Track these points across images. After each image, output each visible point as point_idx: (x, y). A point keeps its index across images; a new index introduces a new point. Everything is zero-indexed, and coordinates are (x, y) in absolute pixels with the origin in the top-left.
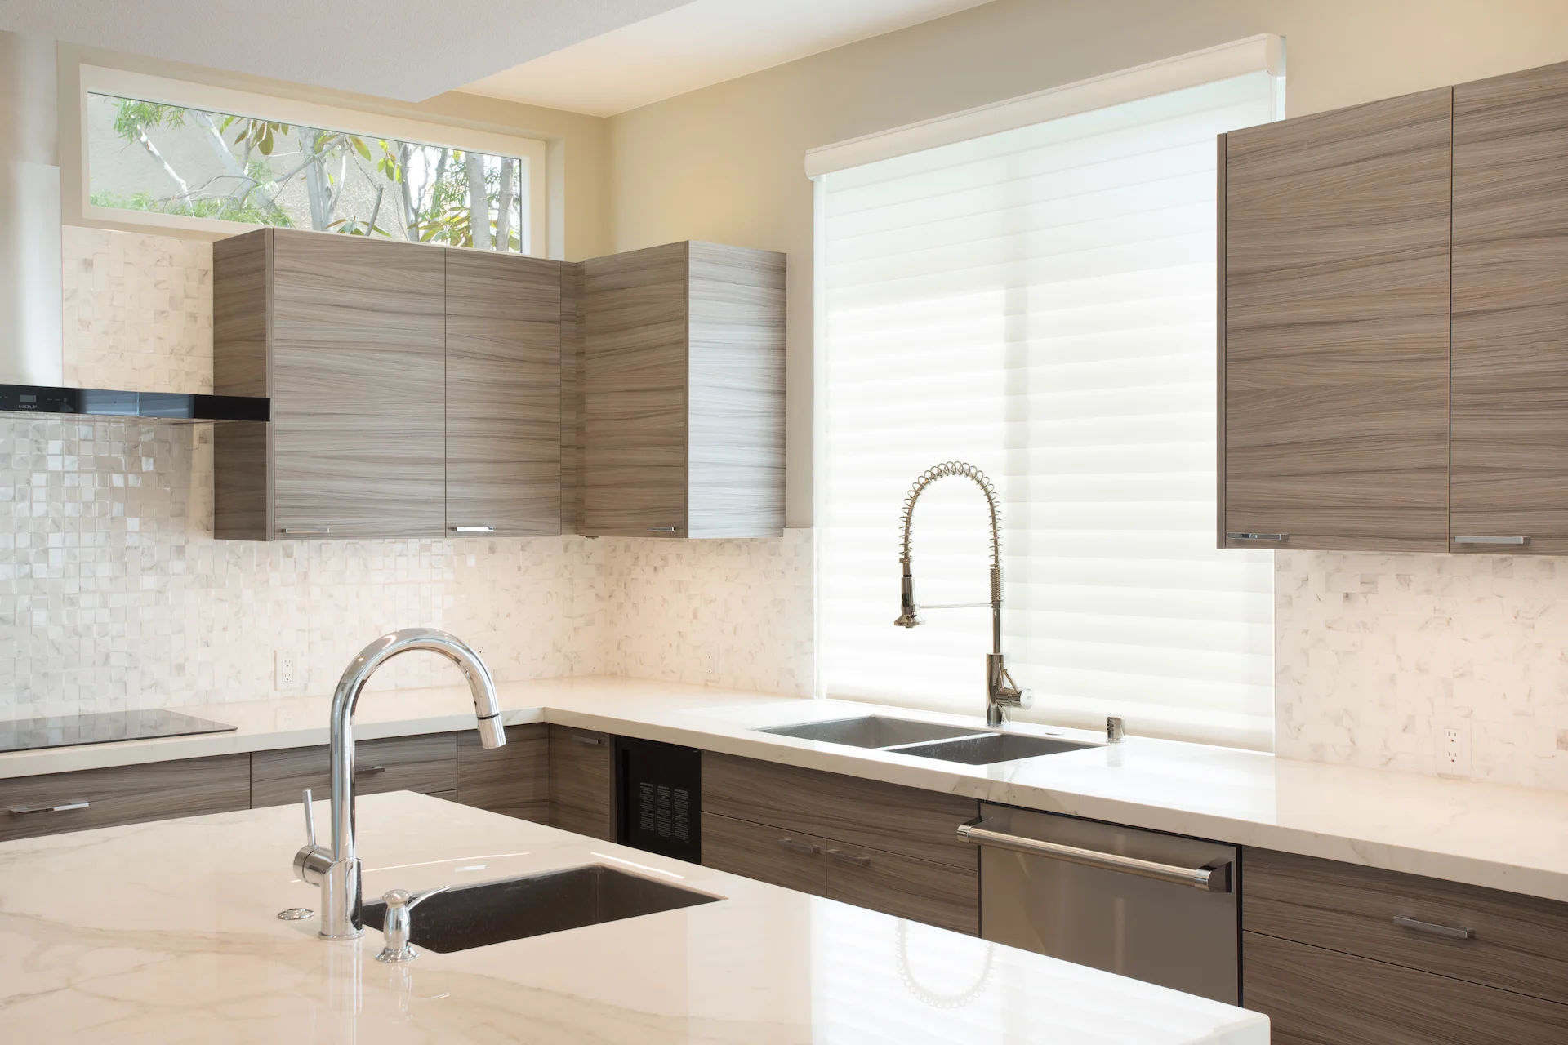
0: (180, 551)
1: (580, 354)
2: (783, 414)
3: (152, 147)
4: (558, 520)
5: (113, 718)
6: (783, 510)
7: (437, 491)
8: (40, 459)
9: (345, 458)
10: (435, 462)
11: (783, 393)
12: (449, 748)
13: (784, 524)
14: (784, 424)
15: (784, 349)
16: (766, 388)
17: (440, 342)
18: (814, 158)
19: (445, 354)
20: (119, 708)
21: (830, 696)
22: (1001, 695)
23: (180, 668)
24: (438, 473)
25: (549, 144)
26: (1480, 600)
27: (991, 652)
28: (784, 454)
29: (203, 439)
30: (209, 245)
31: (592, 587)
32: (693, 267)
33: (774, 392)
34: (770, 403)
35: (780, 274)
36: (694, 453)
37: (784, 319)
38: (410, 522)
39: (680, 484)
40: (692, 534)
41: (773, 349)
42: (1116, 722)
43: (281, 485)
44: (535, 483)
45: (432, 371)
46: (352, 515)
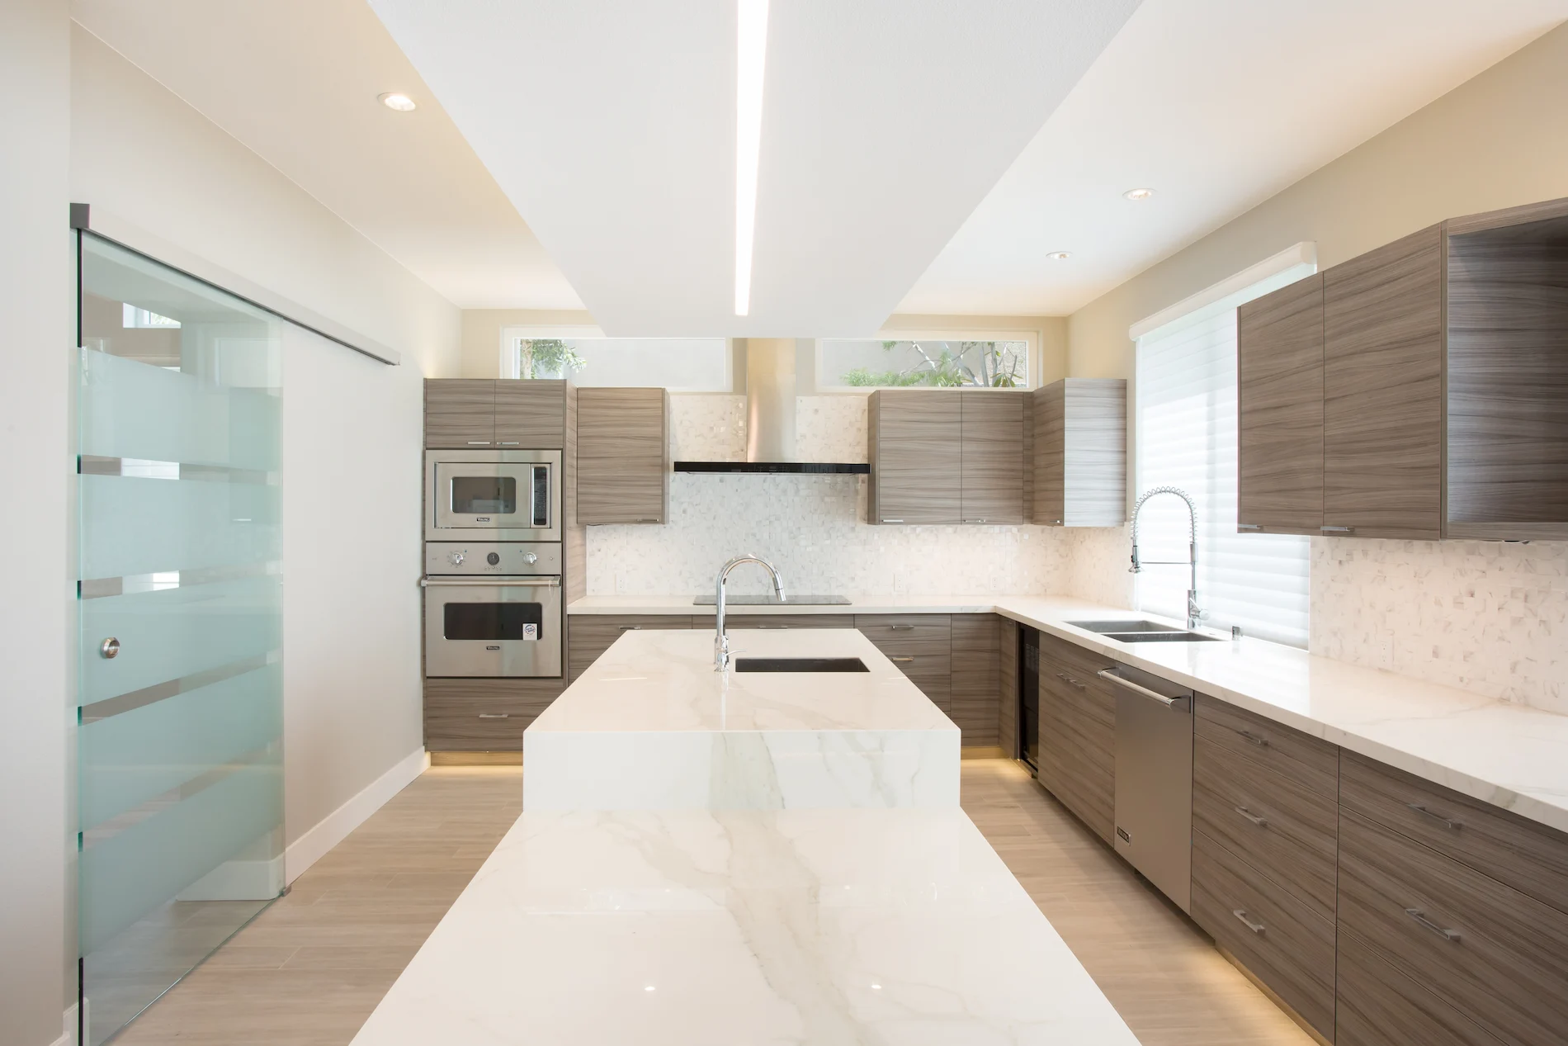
0: (853, 529)
1: (1033, 436)
2: (1125, 463)
3: (920, 349)
4: (1021, 517)
5: (826, 597)
6: (1124, 512)
7: (957, 503)
8: (797, 491)
9: (911, 489)
10: (957, 490)
11: (1125, 452)
13: (1125, 520)
14: (1125, 468)
15: (1126, 429)
16: (1116, 450)
17: (959, 434)
18: (1134, 329)
19: (961, 439)
20: (827, 593)
21: (1143, 610)
22: (1193, 612)
23: (853, 579)
24: (958, 494)
25: (1038, 332)
26: (1399, 565)
27: (1190, 589)
28: (1126, 483)
29: (863, 482)
30: (866, 398)
31: (1057, 551)
32: (1067, 391)
33: (1119, 452)
34: (1116, 457)
35: (1123, 391)
36: (1067, 483)
37: (1125, 413)
38: (943, 518)
39: (1062, 500)
40: (1066, 524)
41: (1118, 429)
42: (1238, 628)
43: (883, 501)
44: (1010, 499)
45: (954, 448)
46: (915, 515)
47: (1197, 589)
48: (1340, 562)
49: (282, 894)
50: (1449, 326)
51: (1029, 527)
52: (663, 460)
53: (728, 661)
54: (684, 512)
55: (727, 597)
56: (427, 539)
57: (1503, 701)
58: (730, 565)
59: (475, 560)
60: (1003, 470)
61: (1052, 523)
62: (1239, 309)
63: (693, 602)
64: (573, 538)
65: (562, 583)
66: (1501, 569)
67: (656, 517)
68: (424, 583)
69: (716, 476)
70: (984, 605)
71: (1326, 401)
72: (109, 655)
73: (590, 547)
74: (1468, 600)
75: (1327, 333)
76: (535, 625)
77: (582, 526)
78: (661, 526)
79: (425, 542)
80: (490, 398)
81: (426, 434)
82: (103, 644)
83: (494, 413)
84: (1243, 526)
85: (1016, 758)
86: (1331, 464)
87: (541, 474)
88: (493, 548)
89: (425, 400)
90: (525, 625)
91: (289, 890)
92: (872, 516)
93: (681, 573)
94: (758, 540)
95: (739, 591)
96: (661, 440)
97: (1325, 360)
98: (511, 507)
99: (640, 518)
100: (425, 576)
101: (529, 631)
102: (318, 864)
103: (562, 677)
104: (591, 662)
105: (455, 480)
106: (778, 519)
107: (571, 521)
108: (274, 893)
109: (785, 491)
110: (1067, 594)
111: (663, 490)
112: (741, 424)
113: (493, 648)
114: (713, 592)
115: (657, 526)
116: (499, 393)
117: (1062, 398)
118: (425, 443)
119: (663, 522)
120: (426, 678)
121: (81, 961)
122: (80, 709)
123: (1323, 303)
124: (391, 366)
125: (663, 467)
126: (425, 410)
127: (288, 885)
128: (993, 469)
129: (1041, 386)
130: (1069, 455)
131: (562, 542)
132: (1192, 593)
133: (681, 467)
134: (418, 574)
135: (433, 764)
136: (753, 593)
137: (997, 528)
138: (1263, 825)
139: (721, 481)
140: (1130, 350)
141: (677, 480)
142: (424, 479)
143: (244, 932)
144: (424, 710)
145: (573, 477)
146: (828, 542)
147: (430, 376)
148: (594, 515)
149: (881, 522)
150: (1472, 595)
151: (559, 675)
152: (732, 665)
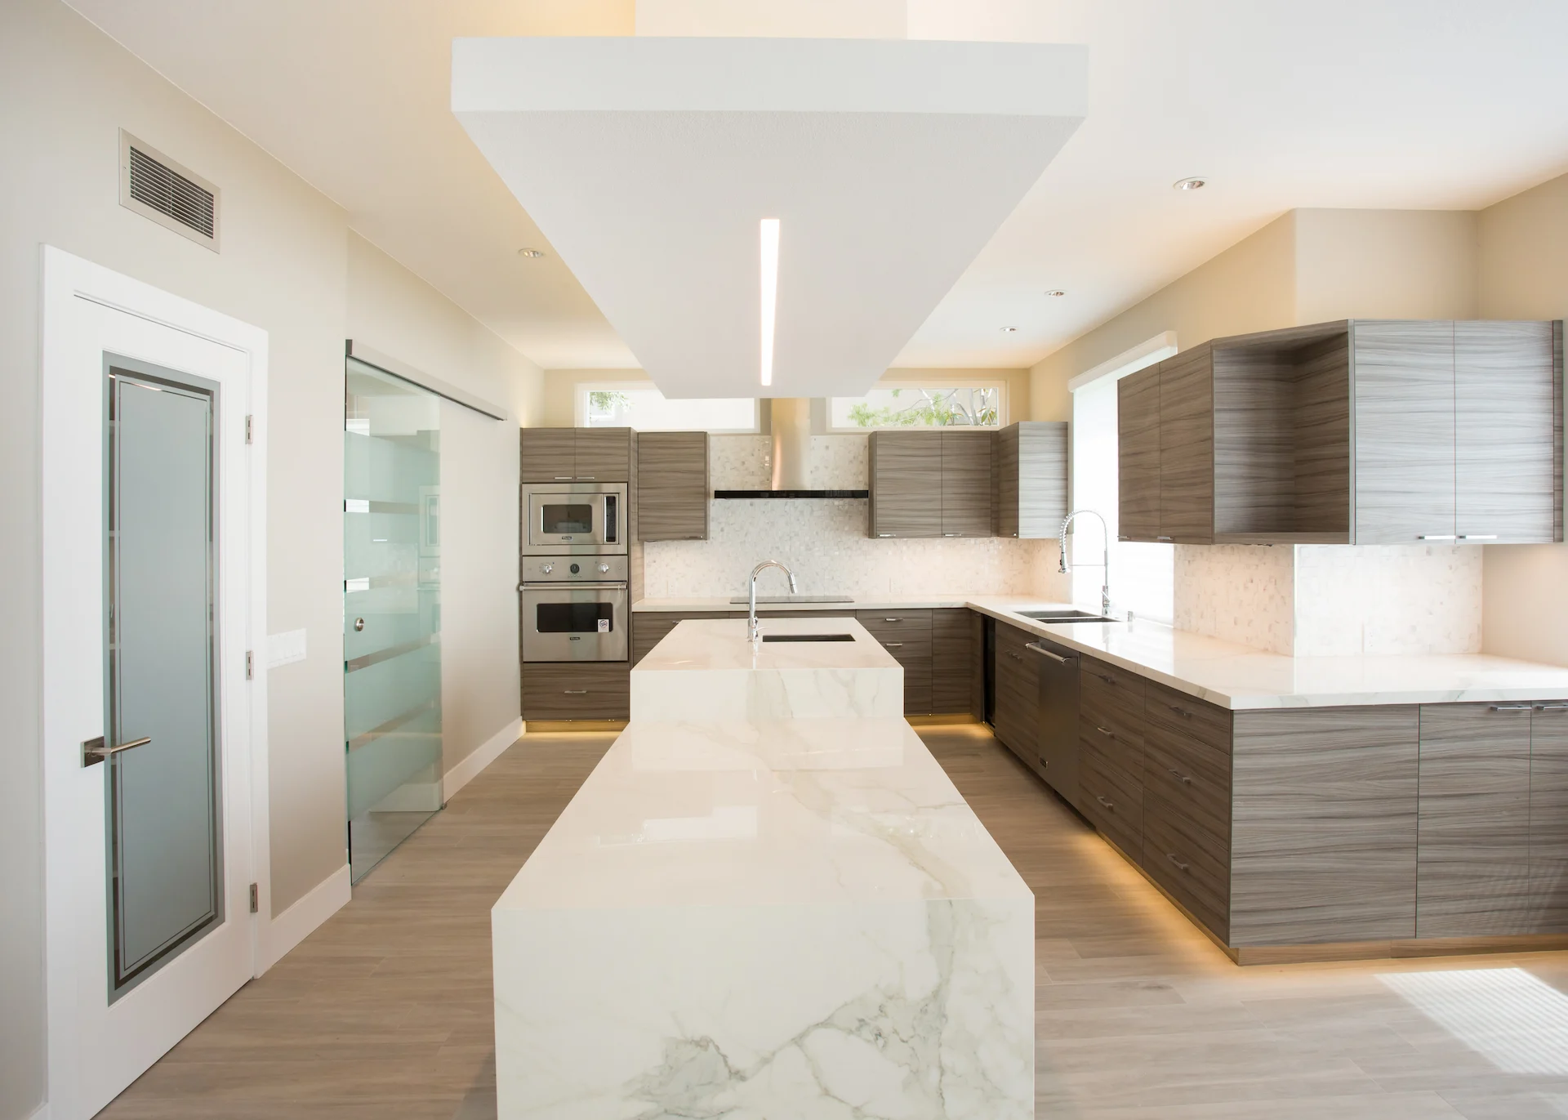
0: (857, 542)
1: (999, 466)
2: (1066, 488)
4: (989, 531)
7: (938, 521)
9: (902, 510)
10: (938, 510)
11: (1067, 479)
12: (930, 614)
14: (1067, 492)
15: (1067, 461)
17: (940, 465)
18: (1072, 382)
19: (942, 469)
22: (1105, 603)
24: (939, 513)
25: (1006, 381)
27: (1104, 585)
28: (1067, 504)
29: (864, 504)
30: (866, 436)
31: (1022, 558)
32: (1021, 432)
33: (1062, 479)
34: (1059, 483)
35: (1065, 431)
36: (1021, 505)
37: (1067, 449)
38: (928, 532)
39: (1017, 517)
40: (1020, 536)
41: (1061, 461)
42: (1132, 613)
43: (879, 519)
44: (979, 517)
45: (937, 476)
46: (905, 530)
47: (1108, 585)
48: (1189, 561)
49: (442, 808)
50: (1215, 407)
51: (996, 540)
52: (706, 489)
53: (757, 636)
54: (722, 530)
55: (756, 598)
56: (523, 554)
57: (1266, 650)
58: (759, 567)
59: (560, 569)
60: (972, 494)
61: (1010, 535)
62: (1119, 381)
63: (730, 601)
64: (636, 551)
65: (628, 588)
66: (1265, 564)
67: (699, 533)
68: (522, 588)
69: (748, 501)
70: (958, 601)
71: (1162, 451)
72: (359, 629)
73: (647, 559)
74: (1249, 584)
75: (1162, 404)
76: (607, 621)
77: (642, 542)
78: (704, 541)
79: (522, 556)
80: (571, 443)
81: (522, 471)
82: (356, 622)
83: (575, 454)
84: (1121, 537)
85: (982, 721)
86: (1165, 494)
87: (611, 501)
88: (576, 560)
89: (521, 444)
90: (599, 621)
91: (446, 805)
92: (871, 532)
93: (719, 579)
94: (781, 552)
95: (766, 594)
96: (704, 472)
97: (1161, 423)
98: (588, 527)
99: (688, 535)
100: (522, 583)
101: (603, 626)
102: (461, 791)
103: (628, 661)
104: (650, 649)
105: (544, 507)
106: (797, 535)
107: (634, 538)
108: (437, 808)
109: (802, 512)
110: (1029, 593)
111: (706, 513)
112: (767, 458)
113: (575, 638)
114: (747, 594)
115: (701, 541)
116: (577, 438)
117: (1017, 436)
118: (522, 478)
119: (705, 538)
120: (523, 663)
121: (349, 823)
122: (346, 663)
123: (1159, 384)
124: (500, 421)
125: (706, 495)
126: (521, 452)
127: (445, 802)
128: (967, 493)
129: (1008, 425)
130: (1022, 483)
131: (628, 555)
132: (1105, 588)
133: (720, 494)
134: (516, 581)
135: (528, 731)
136: (777, 595)
137: (972, 540)
138: (1112, 737)
139: (751, 505)
140: (1070, 398)
141: (716, 506)
142: (521, 507)
143: (423, 828)
144: (521, 688)
145: (635, 503)
146: (837, 553)
147: (524, 426)
148: (652, 532)
149: (878, 536)
150: (1252, 582)
151: (626, 659)
152: (761, 638)
